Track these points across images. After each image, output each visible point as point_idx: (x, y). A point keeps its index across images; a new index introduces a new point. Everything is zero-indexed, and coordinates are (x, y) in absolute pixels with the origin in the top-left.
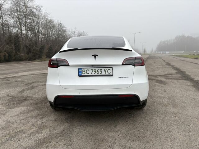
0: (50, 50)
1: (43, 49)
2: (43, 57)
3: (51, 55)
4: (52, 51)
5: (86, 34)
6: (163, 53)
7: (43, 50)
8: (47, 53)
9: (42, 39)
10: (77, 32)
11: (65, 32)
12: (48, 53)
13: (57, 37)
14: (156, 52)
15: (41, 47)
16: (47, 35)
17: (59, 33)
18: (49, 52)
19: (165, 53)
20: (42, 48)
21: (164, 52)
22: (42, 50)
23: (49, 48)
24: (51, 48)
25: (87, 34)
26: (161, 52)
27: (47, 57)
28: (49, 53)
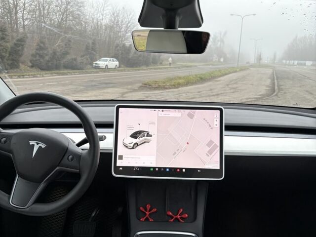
0: (41, 48)
1: (22, 45)
2: (22, 66)
3: (42, 60)
4: (46, 52)
5: (130, 14)
6: (298, 64)
7: (23, 49)
8: (33, 55)
9: (26, 23)
10: (110, 8)
11: (80, 7)
12: (36, 57)
13: (62, 19)
14: (284, 61)
15: (18, 40)
16: (37, 13)
17: (66, 10)
18: (37, 54)
19: (305, 64)
20: (21, 42)
21: (300, 62)
22: (20, 48)
23: (38, 45)
24: (42, 45)
25: (132, 14)
26: (296, 62)
27: (32, 67)
28: (38, 58)
